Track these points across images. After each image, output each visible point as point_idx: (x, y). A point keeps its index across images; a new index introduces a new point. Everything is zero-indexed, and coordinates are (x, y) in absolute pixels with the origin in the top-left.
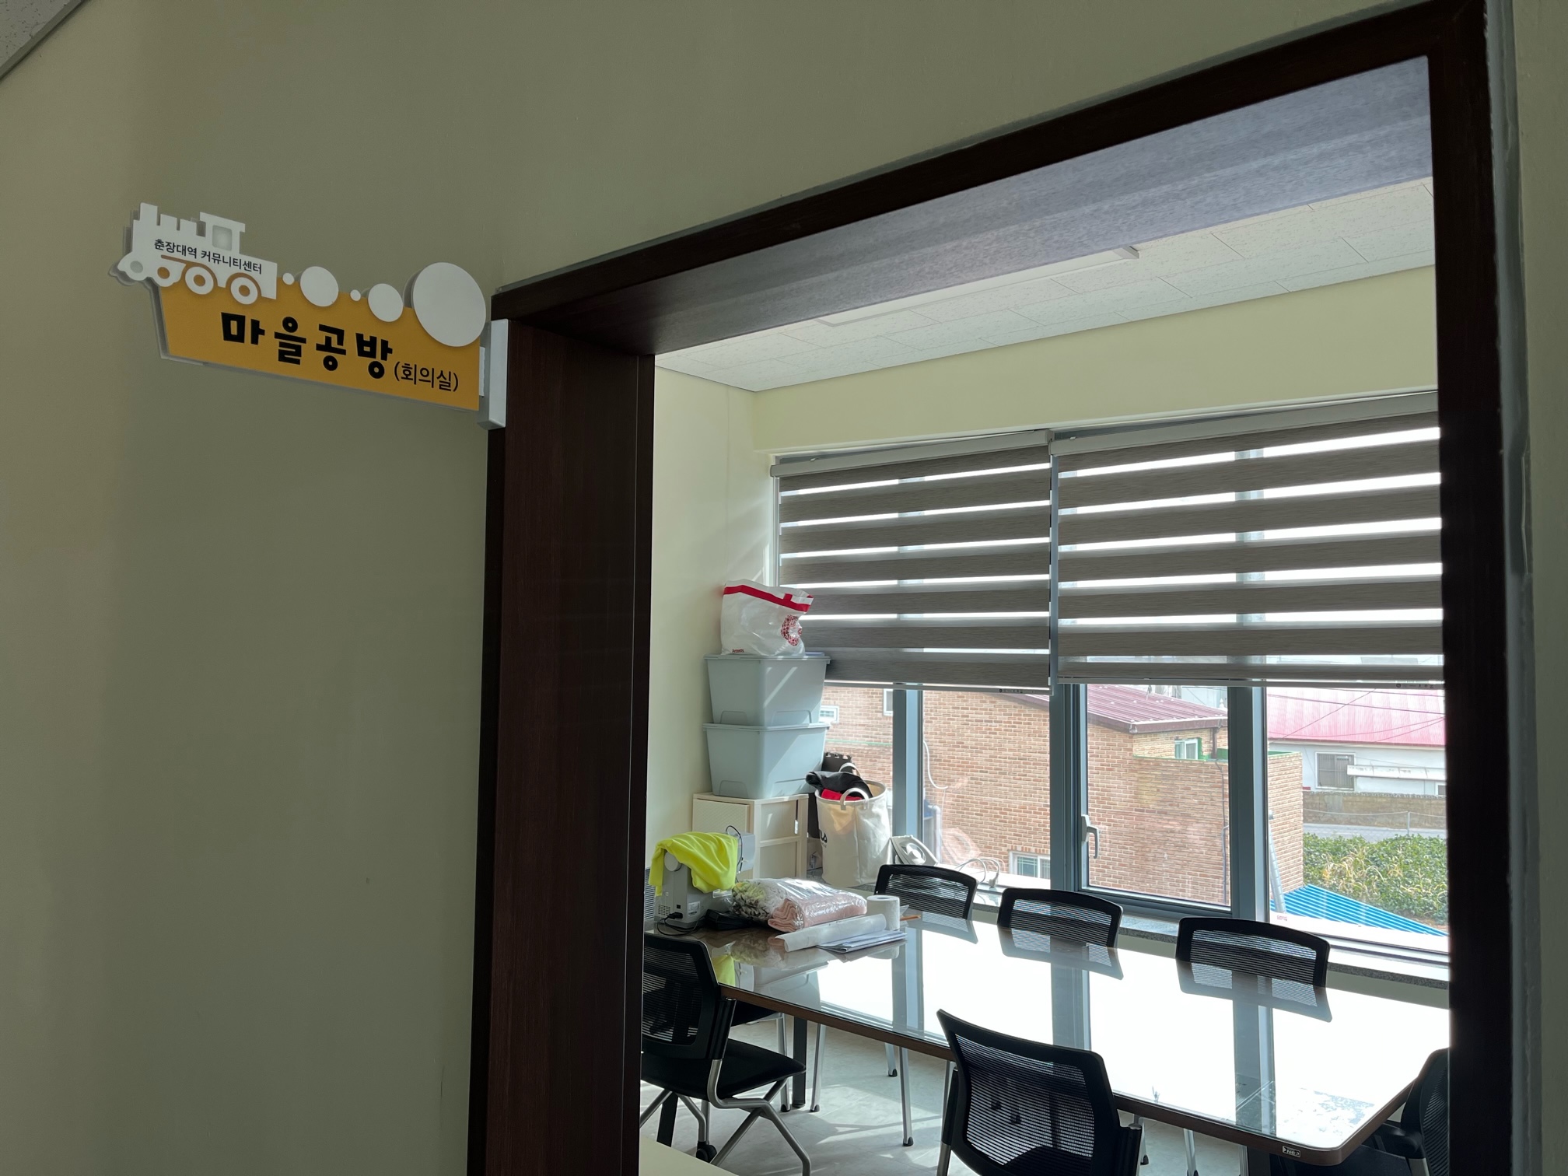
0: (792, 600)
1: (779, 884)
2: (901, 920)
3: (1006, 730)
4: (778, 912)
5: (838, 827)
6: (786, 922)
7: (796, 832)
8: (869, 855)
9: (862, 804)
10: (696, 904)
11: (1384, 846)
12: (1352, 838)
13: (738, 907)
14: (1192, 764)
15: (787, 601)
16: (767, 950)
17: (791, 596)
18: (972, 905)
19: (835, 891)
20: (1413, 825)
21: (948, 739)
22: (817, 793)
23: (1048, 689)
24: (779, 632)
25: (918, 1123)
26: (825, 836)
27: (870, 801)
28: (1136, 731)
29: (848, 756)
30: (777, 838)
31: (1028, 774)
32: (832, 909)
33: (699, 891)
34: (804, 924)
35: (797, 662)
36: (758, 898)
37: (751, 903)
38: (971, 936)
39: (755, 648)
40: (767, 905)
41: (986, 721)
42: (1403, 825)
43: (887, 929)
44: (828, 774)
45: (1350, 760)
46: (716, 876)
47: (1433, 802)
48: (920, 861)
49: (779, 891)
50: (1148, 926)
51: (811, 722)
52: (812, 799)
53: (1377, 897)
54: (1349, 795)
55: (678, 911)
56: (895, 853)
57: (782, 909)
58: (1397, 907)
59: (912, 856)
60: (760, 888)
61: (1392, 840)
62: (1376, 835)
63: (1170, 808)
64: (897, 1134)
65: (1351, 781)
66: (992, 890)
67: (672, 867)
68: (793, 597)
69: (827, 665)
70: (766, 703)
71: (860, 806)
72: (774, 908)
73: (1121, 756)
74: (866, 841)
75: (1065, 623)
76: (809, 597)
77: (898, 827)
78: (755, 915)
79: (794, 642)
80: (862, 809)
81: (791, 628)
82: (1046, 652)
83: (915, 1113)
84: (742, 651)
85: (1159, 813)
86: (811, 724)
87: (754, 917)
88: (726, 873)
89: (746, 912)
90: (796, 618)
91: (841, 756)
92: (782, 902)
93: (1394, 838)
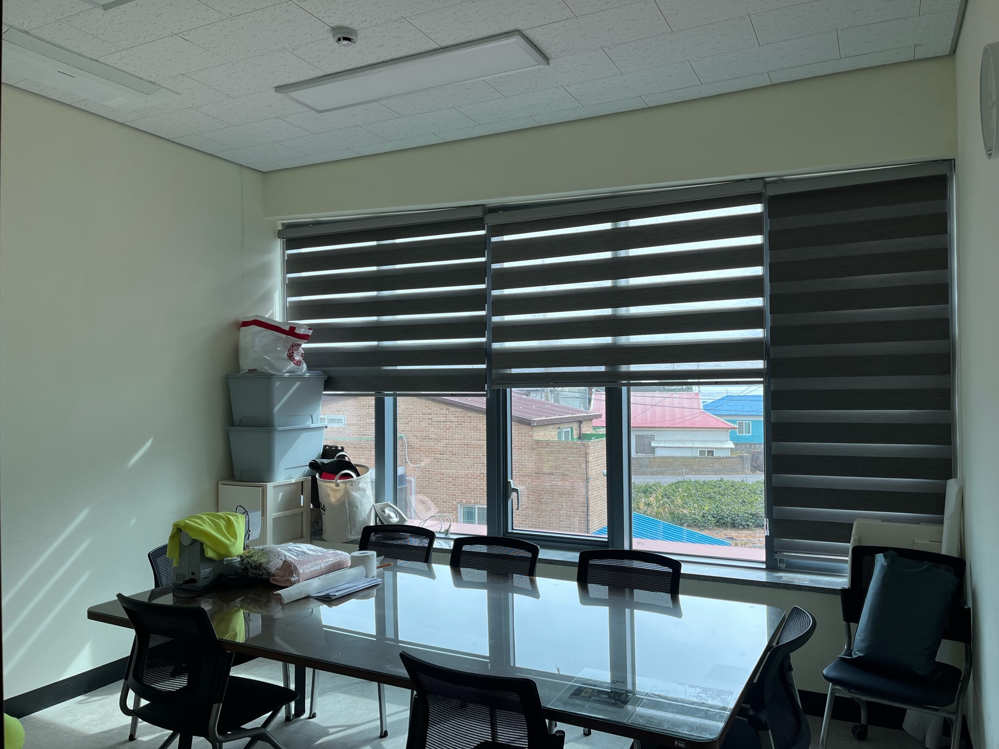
0: (295, 331)
1: (279, 549)
2: (378, 568)
3: (456, 427)
4: (277, 571)
5: (333, 500)
6: (285, 578)
7: (302, 505)
8: (357, 518)
9: (352, 481)
10: (208, 570)
11: (671, 486)
12: (654, 483)
13: (246, 569)
14: (568, 443)
15: (292, 332)
16: (269, 601)
17: (295, 328)
18: (432, 550)
19: (325, 550)
20: (687, 473)
21: (418, 434)
22: (317, 476)
23: (485, 393)
24: (285, 355)
25: (392, 717)
26: (324, 506)
27: (358, 479)
28: (535, 424)
29: (341, 447)
30: (287, 510)
31: (469, 454)
32: (322, 565)
33: (210, 560)
34: (299, 579)
35: (301, 378)
36: (261, 561)
37: (255, 566)
38: (430, 574)
39: (266, 368)
40: (269, 567)
41: (443, 422)
42: (681, 474)
43: (367, 577)
44: (326, 461)
45: (652, 438)
46: (226, 547)
47: (697, 460)
48: (395, 520)
49: (279, 554)
50: (553, 556)
51: (313, 423)
52: (314, 480)
53: (668, 516)
54: (652, 458)
55: (193, 577)
56: (376, 515)
57: (281, 569)
58: (679, 522)
59: (389, 516)
60: (263, 553)
61: (676, 483)
62: (667, 480)
63: (555, 471)
64: (375, 728)
65: (653, 450)
66: (446, 537)
67: (186, 543)
68: (296, 329)
69: (325, 380)
70: (276, 409)
71: (350, 483)
72: (275, 568)
73: (526, 441)
74: (355, 509)
75: (496, 345)
76: (309, 329)
77: (379, 496)
78: (259, 574)
79: (298, 363)
80: (352, 485)
81: (295, 352)
82: (484, 366)
83: (389, 708)
84: (255, 370)
85: (548, 474)
86: (312, 425)
87: (259, 577)
88: (234, 544)
89: (252, 573)
90: (300, 345)
91: (337, 447)
92: (281, 563)
93: (676, 481)
